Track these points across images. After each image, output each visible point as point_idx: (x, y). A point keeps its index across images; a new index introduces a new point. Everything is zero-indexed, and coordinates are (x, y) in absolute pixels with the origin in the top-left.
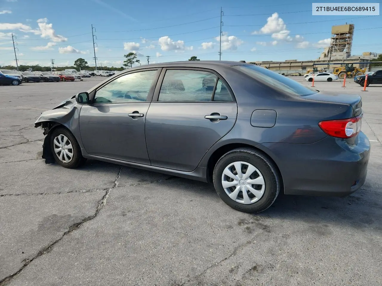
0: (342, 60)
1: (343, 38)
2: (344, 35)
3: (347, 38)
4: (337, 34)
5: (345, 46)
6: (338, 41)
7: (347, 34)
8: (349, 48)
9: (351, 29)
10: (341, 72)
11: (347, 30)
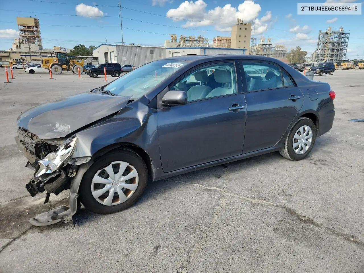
0: (38, 53)
1: (31, 31)
2: (31, 28)
3: (34, 31)
4: (24, 26)
5: (35, 39)
6: (26, 33)
7: (34, 27)
8: (39, 41)
9: (37, 23)
10: (53, 65)
11: (32, 23)
